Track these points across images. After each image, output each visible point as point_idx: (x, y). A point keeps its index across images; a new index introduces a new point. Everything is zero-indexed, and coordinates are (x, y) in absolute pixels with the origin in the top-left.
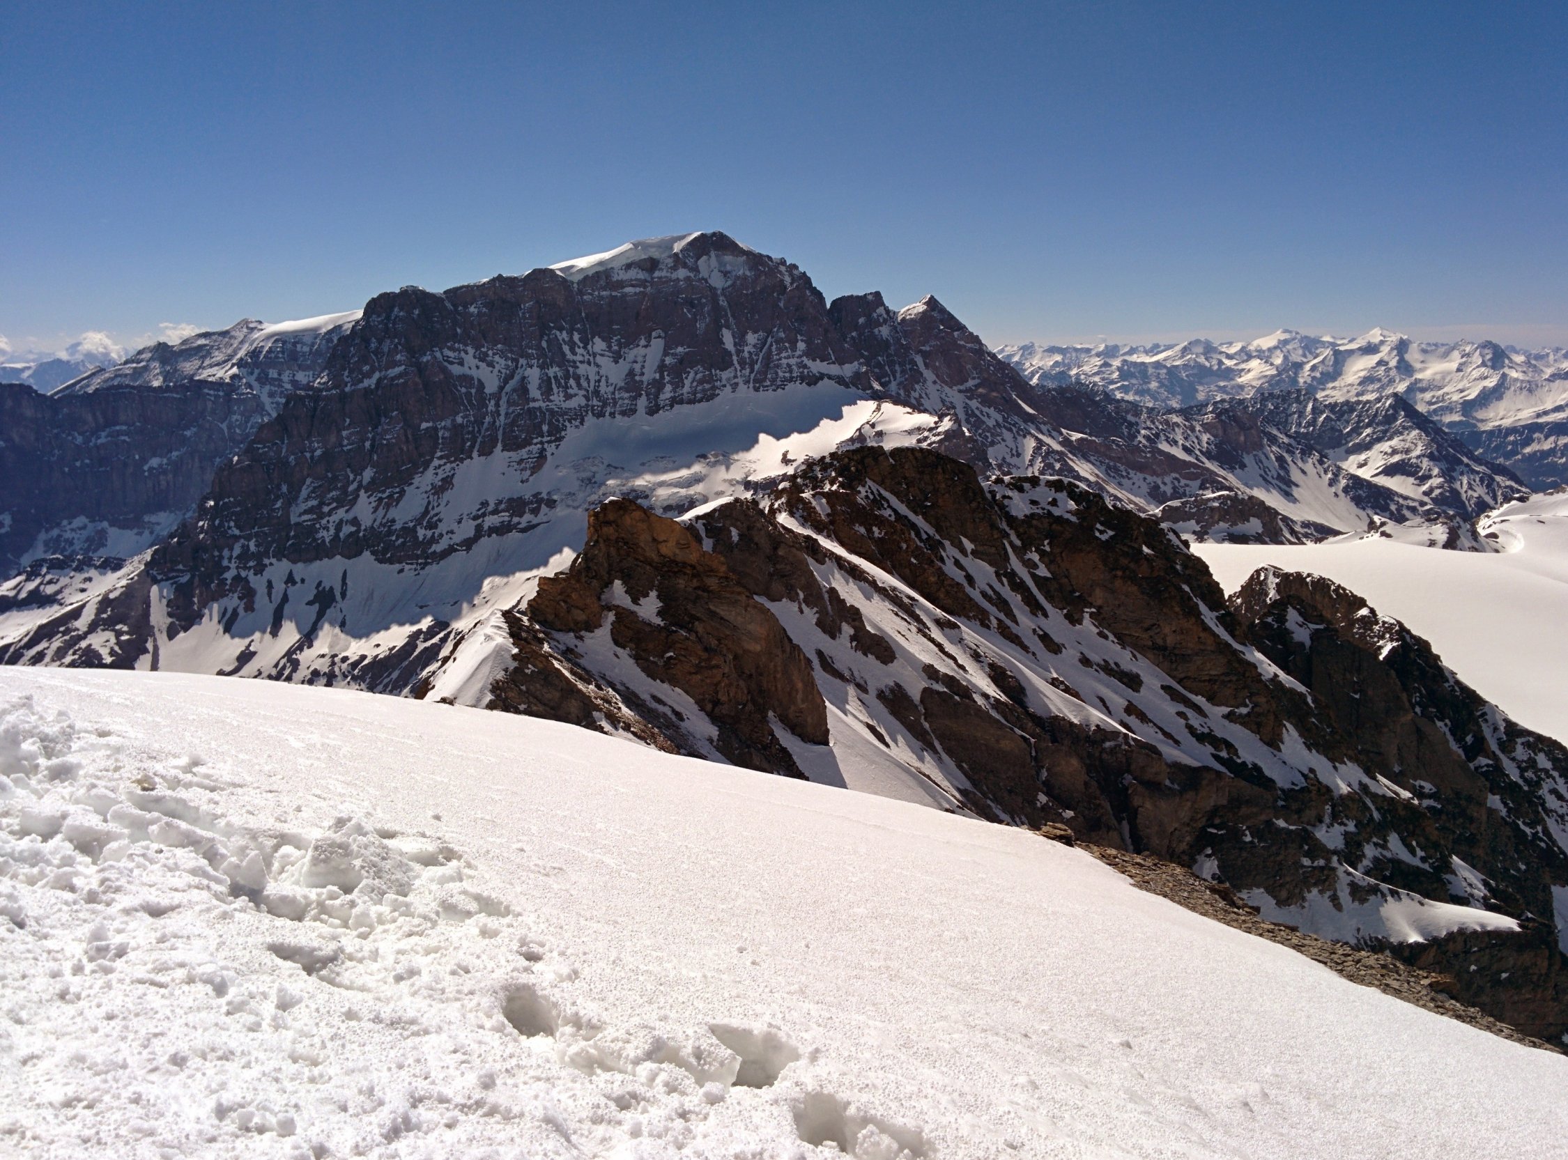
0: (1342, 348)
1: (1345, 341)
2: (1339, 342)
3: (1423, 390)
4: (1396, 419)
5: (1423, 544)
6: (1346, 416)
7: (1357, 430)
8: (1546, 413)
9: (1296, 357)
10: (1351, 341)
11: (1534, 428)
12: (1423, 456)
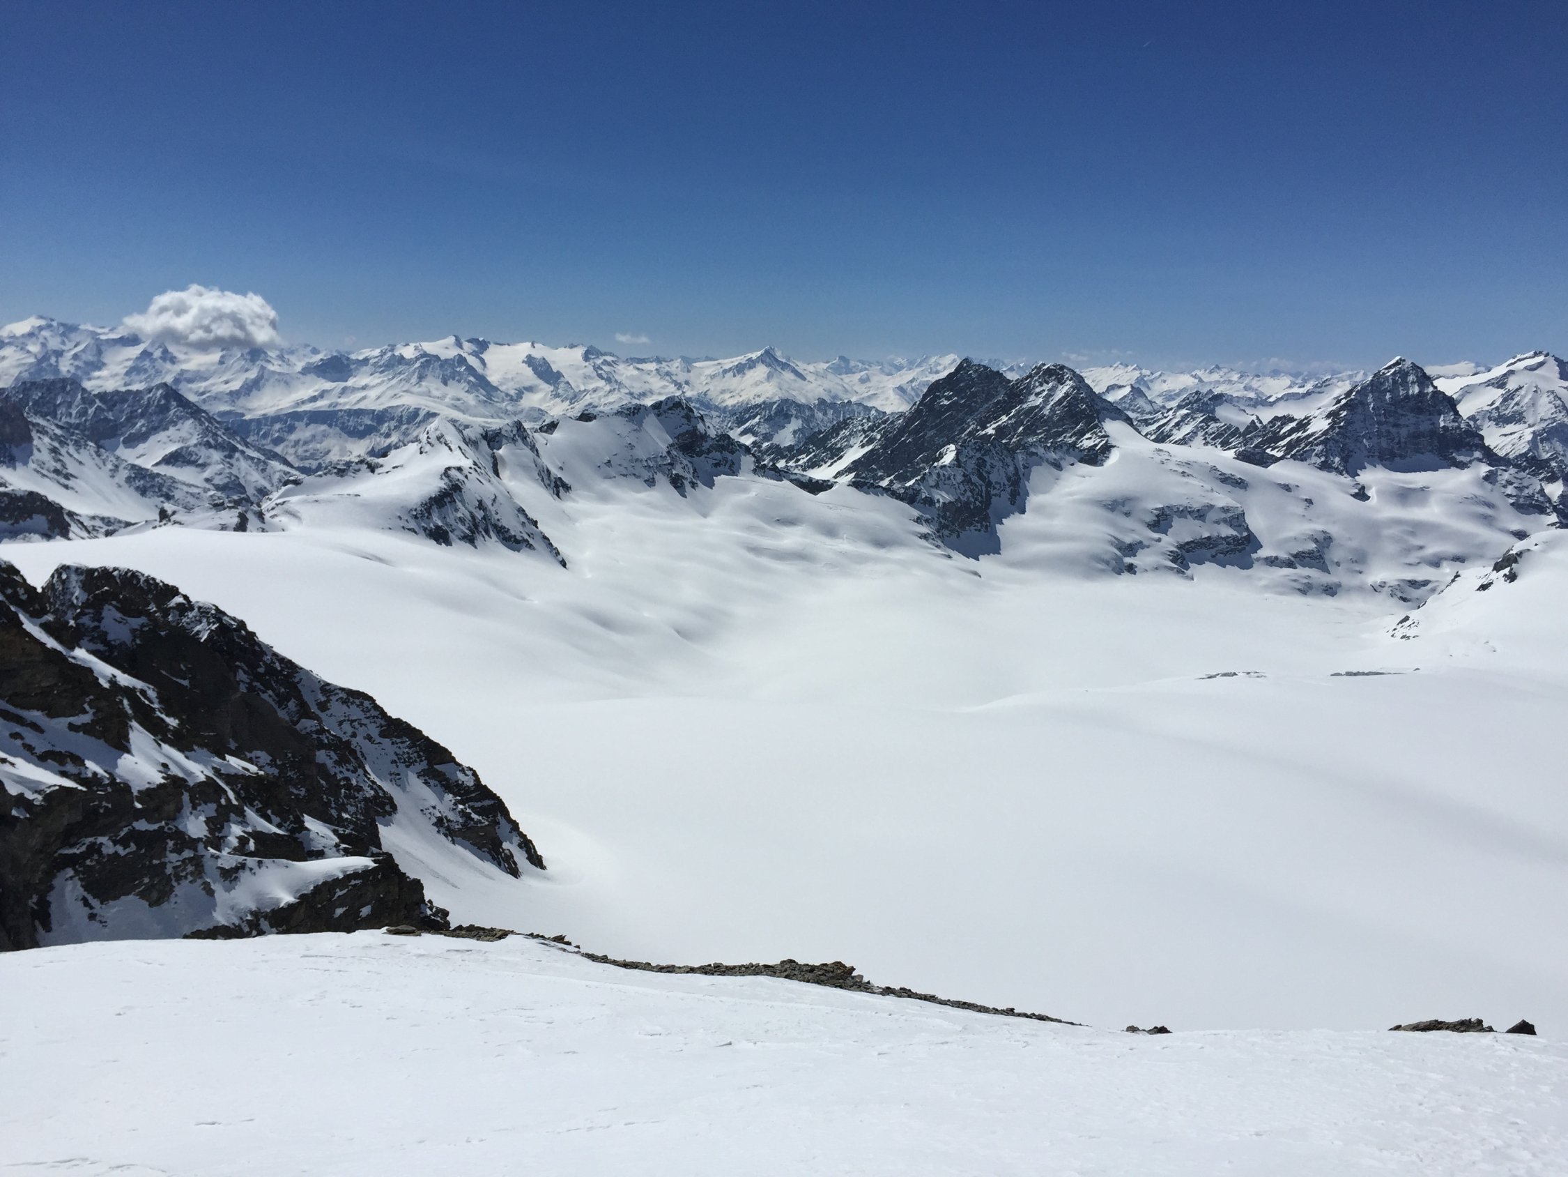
0: (103, 337)
1: (106, 330)
2: (99, 331)
3: (190, 381)
4: (168, 410)
5: (215, 529)
6: (118, 407)
7: (131, 419)
8: (303, 402)
9: (54, 343)
10: (111, 330)
11: (296, 416)
12: (200, 444)
